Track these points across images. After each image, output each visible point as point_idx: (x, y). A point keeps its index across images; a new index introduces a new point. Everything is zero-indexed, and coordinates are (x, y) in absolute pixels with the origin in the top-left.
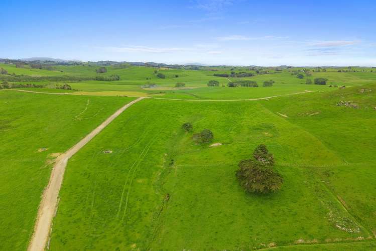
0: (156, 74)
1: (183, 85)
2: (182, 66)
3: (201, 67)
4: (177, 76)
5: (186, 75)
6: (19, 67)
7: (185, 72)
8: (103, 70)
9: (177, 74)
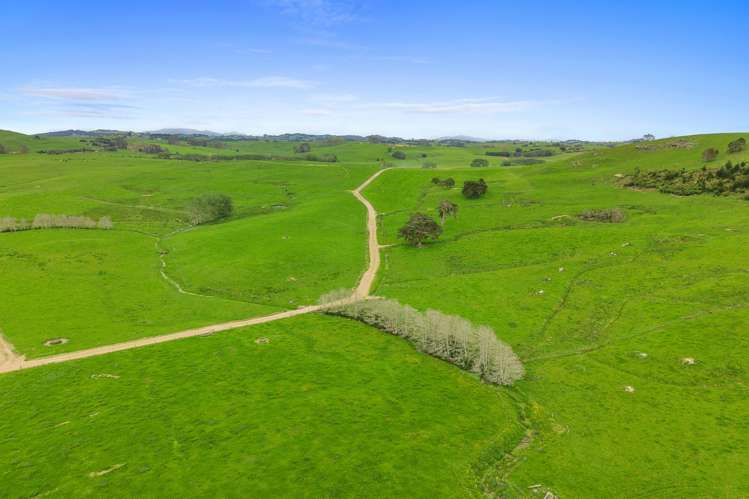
0: (391, 154)
1: (434, 165)
2: (433, 141)
3: (468, 142)
4: (424, 156)
5: (439, 155)
6: (174, 144)
7: (440, 151)
8: (306, 148)
9: (424, 152)
